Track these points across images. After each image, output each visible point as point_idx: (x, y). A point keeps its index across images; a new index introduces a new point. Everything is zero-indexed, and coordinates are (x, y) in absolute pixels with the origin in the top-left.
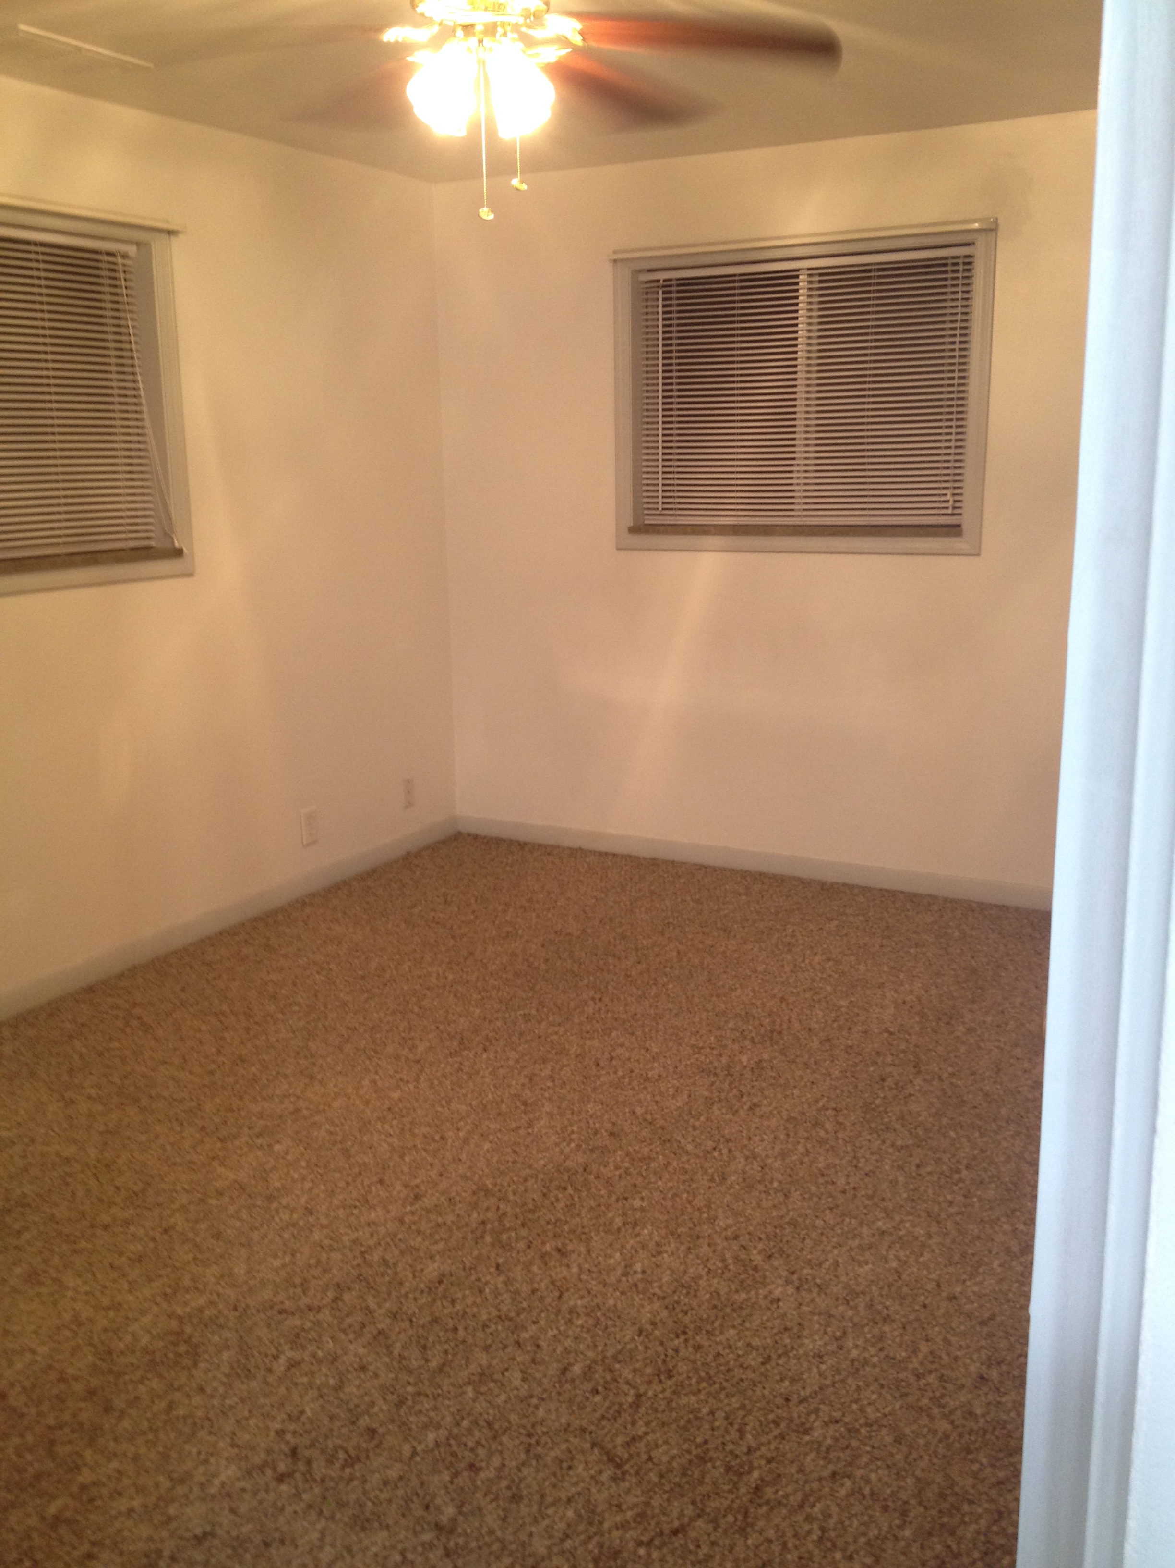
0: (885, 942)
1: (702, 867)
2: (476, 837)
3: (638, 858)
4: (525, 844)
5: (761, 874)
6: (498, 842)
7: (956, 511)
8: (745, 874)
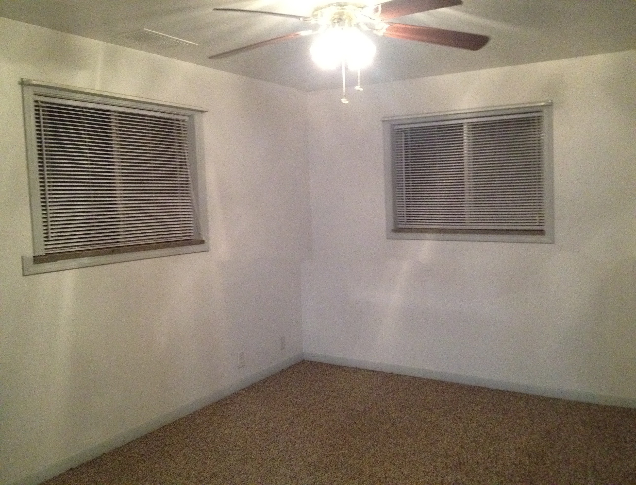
0: (505, 417)
1: (414, 378)
2: (311, 362)
3: (384, 373)
4: (333, 365)
5: (441, 382)
6: (321, 364)
7: (541, 224)
8: (434, 382)
